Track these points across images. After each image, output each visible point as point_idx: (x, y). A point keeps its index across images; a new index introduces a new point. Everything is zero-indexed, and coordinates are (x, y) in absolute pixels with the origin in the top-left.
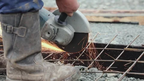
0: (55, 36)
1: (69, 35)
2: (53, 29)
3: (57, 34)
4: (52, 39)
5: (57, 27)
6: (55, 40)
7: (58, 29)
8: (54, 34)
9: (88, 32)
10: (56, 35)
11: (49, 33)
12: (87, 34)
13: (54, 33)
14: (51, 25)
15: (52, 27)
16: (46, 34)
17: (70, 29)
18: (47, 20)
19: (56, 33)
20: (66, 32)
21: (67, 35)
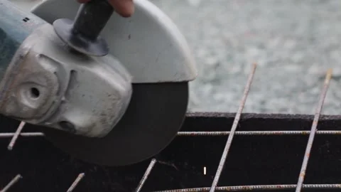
0: (63, 102)
1: (117, 92)
2: (55, 73)
3: (67, 94)
4: (48, 114)
5: (68, 65)
6: (57, 119)
7: (73, 72)
8: (58, 93)
9: (187, 79)
10: (63, 99)
11: (35, 93)
12: (184, 85)
13: (56, 89)
14: (42, 56)
15: (46, 66)
16: (23, 96)
17: (117, 71)
18: (24, 37)
19: (65, 89)
20: (104, 83)
21: (109, 96)
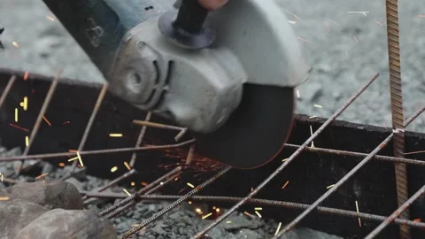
0: (164, 91)
2: (155, 62)
3: (167, 82)
4: (153, 102)
5: (167, 56)
6: (163, 108)
7: (171, 63)
8: (157, 81)
9: (291, 83)
10: (166, 88)
11: (138, 79)
12: (289, 91)
13: (154, 76)
14: (143, 43)
15: (148, 55)
17: (224, 67)
21: (207, 91)
